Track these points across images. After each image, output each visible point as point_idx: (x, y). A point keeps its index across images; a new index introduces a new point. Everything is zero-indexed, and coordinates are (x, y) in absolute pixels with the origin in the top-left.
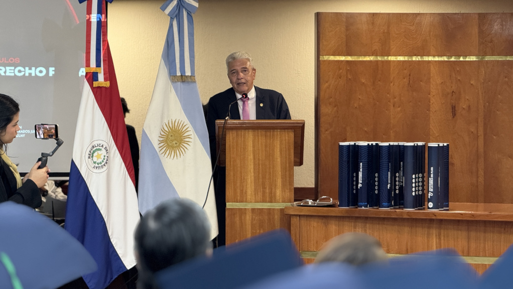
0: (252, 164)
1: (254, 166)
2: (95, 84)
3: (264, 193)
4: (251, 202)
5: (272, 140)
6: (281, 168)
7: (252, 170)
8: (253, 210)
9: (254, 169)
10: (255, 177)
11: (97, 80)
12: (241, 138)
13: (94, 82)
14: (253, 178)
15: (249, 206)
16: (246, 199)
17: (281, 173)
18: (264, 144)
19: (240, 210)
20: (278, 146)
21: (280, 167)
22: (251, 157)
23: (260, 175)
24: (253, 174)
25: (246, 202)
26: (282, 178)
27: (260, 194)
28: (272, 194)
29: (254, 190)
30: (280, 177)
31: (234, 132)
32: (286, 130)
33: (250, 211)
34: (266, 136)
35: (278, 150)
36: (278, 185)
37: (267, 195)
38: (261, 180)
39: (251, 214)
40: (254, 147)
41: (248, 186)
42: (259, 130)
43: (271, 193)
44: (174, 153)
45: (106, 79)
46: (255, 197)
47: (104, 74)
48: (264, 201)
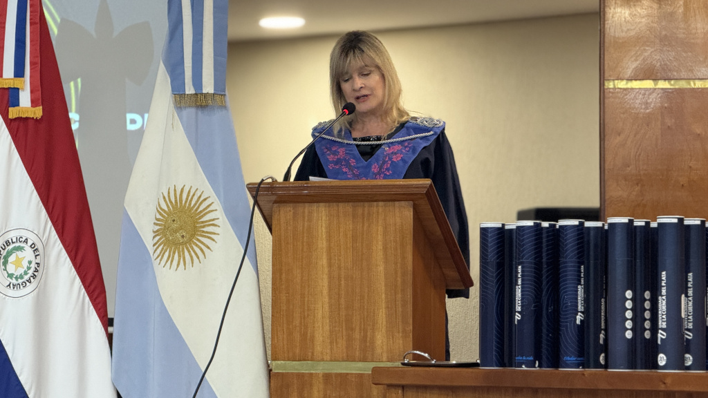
0: (325, 277)
1: (329, 282)
2: (13, 113)
3: (350, 339)
4: (323, 360)
5: (366, 225)
6: (386, 285)
7: (325, 292)
8: (327, 377)
9: (330, 289)
10: (330, 306)
11: (16, 104)
12: (304, 220)
13: (10, 109)
14: (326, 307)
15: (320, 369)
16: (313, 353)
17: (386, 298)
18: (350, 234)
19: (300, 376)
20: (380, 237)
21: (383, 284)
22: (324, 261)
23: (343, 301)
24: (327, 300)
25: (312, 360)
26: (387, 307)
27: (342, 343)
28: (365, 341)
29: (328, 333)
30: (384, 305)
31: (288, 209)
32: (397, 203)
33: (321, 379)
34: (354, 216)
35: (380, 247)
36: (380, 322)
37: (357, 344)
38: (343, 313)
39: (321, 386)
40: (329, 239)
41: (316, 325)
42: (341, 205)
43: (364, 339)
44: (179, 256)
45: (34, 103)
46: (331, 349)
47: (32, 92)
48: (350, 358)
